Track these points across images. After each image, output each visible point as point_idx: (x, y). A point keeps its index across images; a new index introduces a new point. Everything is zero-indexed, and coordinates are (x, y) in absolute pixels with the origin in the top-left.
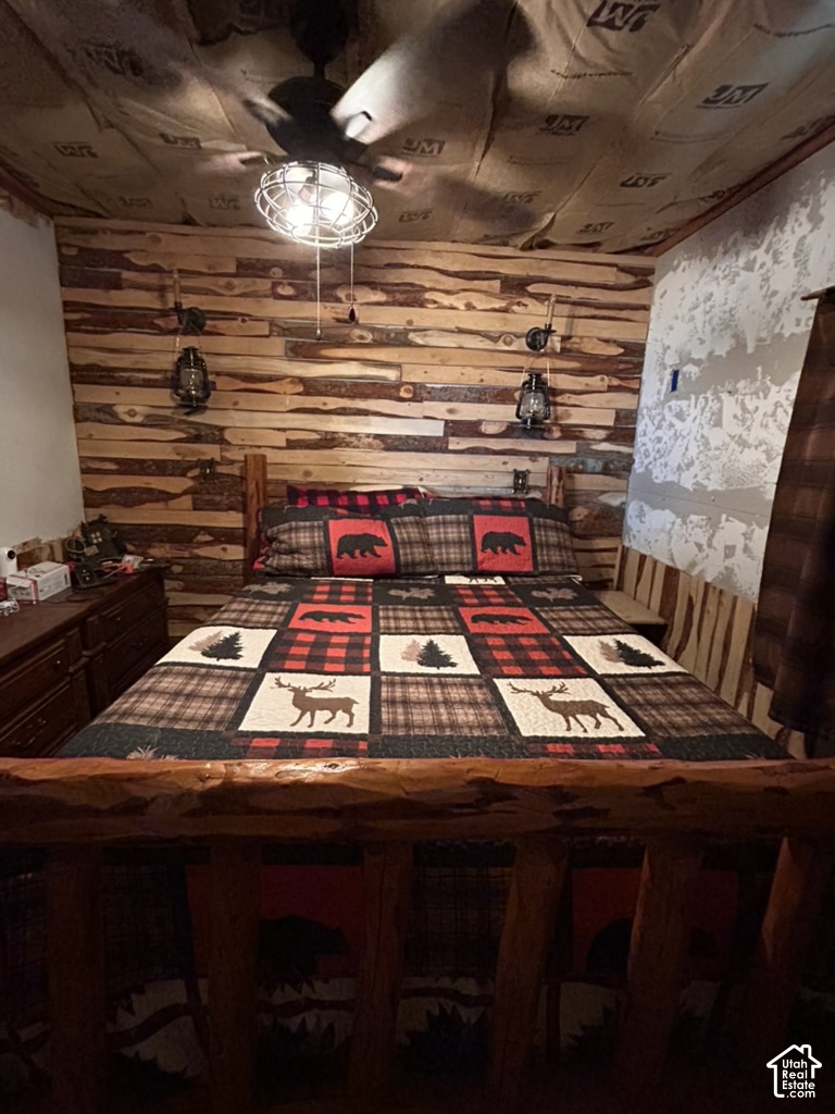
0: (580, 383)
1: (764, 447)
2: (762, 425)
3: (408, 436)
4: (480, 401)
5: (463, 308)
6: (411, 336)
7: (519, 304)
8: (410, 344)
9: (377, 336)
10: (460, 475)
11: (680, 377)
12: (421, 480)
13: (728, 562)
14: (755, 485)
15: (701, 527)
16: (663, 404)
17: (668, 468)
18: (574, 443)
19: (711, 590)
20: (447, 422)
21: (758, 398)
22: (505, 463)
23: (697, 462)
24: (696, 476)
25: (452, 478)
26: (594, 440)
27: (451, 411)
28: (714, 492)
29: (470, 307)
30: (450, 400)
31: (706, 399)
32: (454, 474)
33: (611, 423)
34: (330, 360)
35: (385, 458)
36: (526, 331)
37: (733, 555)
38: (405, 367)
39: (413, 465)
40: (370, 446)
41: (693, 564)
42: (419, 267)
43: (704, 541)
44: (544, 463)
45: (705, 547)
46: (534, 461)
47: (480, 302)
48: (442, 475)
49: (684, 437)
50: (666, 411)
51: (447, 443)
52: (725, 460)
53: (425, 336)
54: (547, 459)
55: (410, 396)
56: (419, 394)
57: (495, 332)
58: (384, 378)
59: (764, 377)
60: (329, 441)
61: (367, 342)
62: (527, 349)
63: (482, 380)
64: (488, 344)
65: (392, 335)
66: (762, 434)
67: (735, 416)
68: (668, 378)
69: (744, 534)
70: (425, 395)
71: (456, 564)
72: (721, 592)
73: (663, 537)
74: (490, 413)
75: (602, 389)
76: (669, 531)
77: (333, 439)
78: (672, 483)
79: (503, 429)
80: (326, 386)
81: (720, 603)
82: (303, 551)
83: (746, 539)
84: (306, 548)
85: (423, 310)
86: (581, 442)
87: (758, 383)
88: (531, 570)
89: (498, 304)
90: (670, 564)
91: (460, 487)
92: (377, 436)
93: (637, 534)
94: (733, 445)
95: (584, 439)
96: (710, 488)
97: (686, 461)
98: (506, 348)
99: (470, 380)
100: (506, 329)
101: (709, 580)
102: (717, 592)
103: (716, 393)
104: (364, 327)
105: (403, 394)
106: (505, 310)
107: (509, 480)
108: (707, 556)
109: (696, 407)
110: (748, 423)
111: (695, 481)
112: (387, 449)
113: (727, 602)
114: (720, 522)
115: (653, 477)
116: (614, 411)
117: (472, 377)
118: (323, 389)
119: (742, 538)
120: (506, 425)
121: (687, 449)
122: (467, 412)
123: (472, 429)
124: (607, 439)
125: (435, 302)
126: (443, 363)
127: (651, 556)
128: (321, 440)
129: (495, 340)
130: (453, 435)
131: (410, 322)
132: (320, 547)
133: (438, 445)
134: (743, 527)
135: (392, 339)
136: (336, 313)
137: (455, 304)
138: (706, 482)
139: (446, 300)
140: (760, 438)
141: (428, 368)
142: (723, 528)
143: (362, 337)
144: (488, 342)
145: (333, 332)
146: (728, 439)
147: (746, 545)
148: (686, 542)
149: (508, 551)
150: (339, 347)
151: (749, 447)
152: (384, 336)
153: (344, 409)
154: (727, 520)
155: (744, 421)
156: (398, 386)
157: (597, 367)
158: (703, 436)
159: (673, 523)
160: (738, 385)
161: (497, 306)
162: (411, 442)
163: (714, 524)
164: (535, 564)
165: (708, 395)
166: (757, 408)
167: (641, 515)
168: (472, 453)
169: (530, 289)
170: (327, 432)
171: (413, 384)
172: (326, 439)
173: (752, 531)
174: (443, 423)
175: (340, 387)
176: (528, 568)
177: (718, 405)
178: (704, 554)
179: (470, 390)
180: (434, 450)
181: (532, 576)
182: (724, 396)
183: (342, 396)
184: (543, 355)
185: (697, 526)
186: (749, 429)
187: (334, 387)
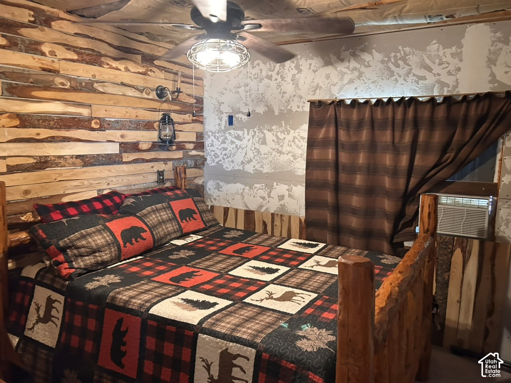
0: (181, 118)
1: (291, 154)
2: (288, 145)
3: (98, 155)
4: (137, 129)
5: (123, 69)
6: (95, 85)
7: (151, 70)
8: (95, 91)
9: (73, 83)
10: (130, 178)
11: (234, 119)
12: (108, 184)
13: (282, 202)
14: (289, 169)
15: (262, 190)
16: (224, 131)
17: (235, 163)
18: (182, 151)
19: (276, 216)
20: (121, 144)
21: (284, 134)
22: (152, 167)
23: (254, 160)
24: (254, 166)
25: (126, 181)
26: (189, 149)
27: (122, 136)
28: (266, 173)
29: (127, 70)
30: (120, 129)
31: (255, 132)
32: (126, 178)
33: (194, 140)
34: (40, 100)
35: (85, 172)
36: (156, 87)
37: (284, 199)
38: (94, 107)
39: (103, 175)
40: (74, 164)
41: (261, 206)
42: (96, 39)
43: (266, 195)
44: (170, 164)
45: (267, 197)
46: (166, 164)
47: (132, 67)
48: (120, 179)
49: (243, 148)
50: (227, 135)
51: (122, 157)
52: (271, 159)
53: (104, 86)
54: (171, 162)
55: (98, 126)
56: (104, 125)
57: (141, 87)
58: (80, 114)
59: (286, 126)
60: (43, 164)
61: (67, 87)
62: (157, 98)
63: (137, 116)
64: (137, 94)
65: (84, 84)
66: (289, 149)
67: (273, 141)
68: (225, 118)
69: (288, 190)
70: (106, 126)
71: (173, 233)
72: (281, 215)
73: (238, 197)
74: (143, 136)
75: (190, 122)
76: (242, 194)
77: (46, 162)
78: (239, 170)
79: (150, 146)
80: (39, 120)
81: (282, 220)
82: (102, 249)
83: (289, 191)
84: (103, 246)
85: (101, 68)
86: (184, 151)
87: (283, 128)
88: (204, 226)
89: (142, 70)
90: (246, 209)
91: (130, 185)
92: (78, 157)
93: (217, 198)
94: (274, 153)
95: (185, 149)
96: (264, 172)
97: (247, 160)
98: (146, 96)
99: (130, 116)
100: (146, 85)
101: (272, 212)
102: (279, 216)
103: (260, 129)
104: (63, 77)
105: (93, 125)
106: (144, 74)
107: (155, 177)
108: (269, 202)
109: (248, 135)
110: (281, 144)
111: (254, 169)
112: (86, 165)
113: (286, 219)
114: (273, 186)
115: (224, 168)
116: (195, 133)
117: (132, 114)
118: (36, 122)
119: (287, 192)
120: (151, 143)
121: (246, 154)
122: (132, 136)
123: (134, 147)
124: (195, 149)
125: (108, 64)
126: (115, 105)
127: (231, 207)
128: (37, 163)
129: (141, 91)
130: (125, 152)
131: (94, 76)
132: (113, 243)
133: (117, 159)
134: (287, 187)
135: (84, 87)
136: (43, 64)
137: (120, 67)
138: (261, 169)
139: (115, 64)
140: (289, 150)
141: (108, 108)
142: (275, 188)
143: (63, 84)
144: (138, 92)
145: (41, 78)
146: (271, 151)
147: (289, 194)
148: (254, 197)
149: (191, 219)
150: (45, 90)
151: (284, 154)
152: (78, 84)
153: (53, 137)
154: (277, 185)
155: (278, 143)
156: (90, 119)
157: (186, 109)
158: (255, 148)
159: (244, 189)
160: (273, 128)
161: (141, 71)
162: (100, 158)
163: (270, 187)
164: (204, 223)
165: (255, 130)
166: (285, 138)
167: (218, 187)
168: (135, 163)
169: (156, 62)
170: (40, 157)
171: (99, 118)
172: (41, 162)
173: (292, 188)
174: (118, 144)
175: (50, 121)
176: (203, 226)
177: (262, 135)
178: (267, 201)
179: (131, 122)
180: (114, 163)
181: (206, 230)
182: (265, 131)
183: (51, 128)
184: (165, 102)
185: (259, 189)
186: (282, 146)
187: (44, 121)
